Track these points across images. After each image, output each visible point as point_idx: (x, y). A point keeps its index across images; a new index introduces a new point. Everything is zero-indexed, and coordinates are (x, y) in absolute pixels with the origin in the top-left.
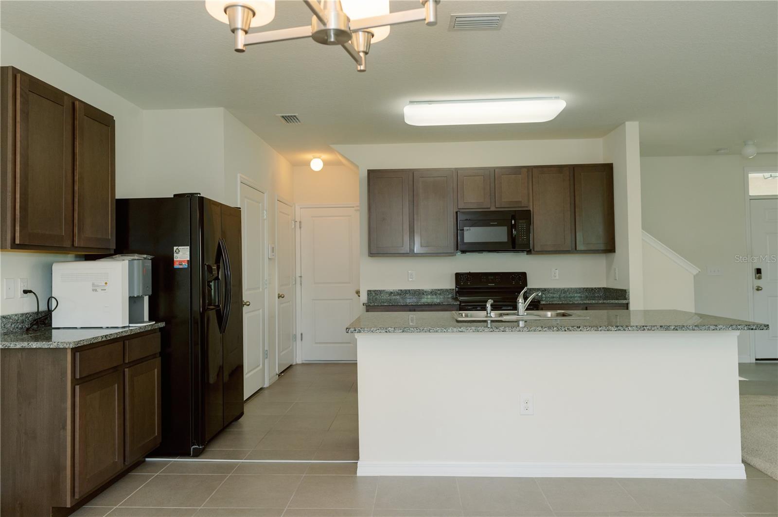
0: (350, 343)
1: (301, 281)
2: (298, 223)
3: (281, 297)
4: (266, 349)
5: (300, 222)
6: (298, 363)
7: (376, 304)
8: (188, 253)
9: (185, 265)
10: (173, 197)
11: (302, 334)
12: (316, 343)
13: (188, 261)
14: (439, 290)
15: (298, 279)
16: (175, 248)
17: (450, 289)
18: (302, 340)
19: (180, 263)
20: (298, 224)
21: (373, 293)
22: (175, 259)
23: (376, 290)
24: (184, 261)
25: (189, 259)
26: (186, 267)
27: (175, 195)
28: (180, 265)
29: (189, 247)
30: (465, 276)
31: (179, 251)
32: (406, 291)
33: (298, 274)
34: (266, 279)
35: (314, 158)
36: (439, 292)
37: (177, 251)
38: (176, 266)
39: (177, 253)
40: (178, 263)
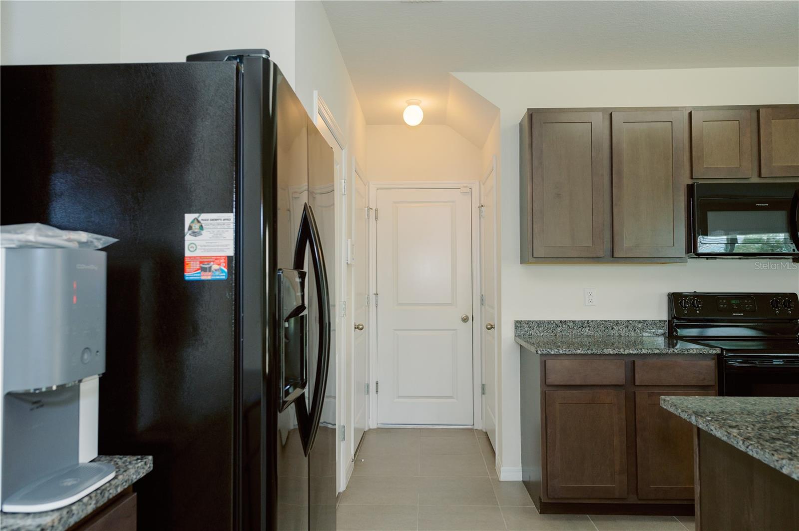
0: (451, 397)
1: (376, 301)
2: (374, 210)
3: (357, 328)
4: (342, 424)
5: (376, 210)
6: (371, 427)
7: (561, 352)
8: (230, 234)
9: (219, 272)
10: (184, 60)
11: (377, 383)
12: (399, 397)
13: (229, 258)
14: (640, 322)
15: (372, 298)
16: (189, 218)
17: (660, 321)
18: (377, 392)
19: (204, 264)
20: (372, 213)
21: (525, 325)
22: (187, 254)
23: (529, 321)
24: (217, 258)
25: (231, 252)
26: (223, 276)
27: (190, 58)
28: (204, 270)
29: (231, 216)
30: (690, 299)
31: (201, 227)
32: (583, 322)
33: (373, 291)
34: (343, 300)
35: (409, 105)
36: (640, 326)
37: (196, 227)
38: (191, 273)
39: (195, 234)
40: (197, 265)
